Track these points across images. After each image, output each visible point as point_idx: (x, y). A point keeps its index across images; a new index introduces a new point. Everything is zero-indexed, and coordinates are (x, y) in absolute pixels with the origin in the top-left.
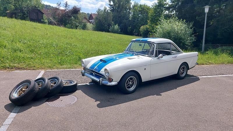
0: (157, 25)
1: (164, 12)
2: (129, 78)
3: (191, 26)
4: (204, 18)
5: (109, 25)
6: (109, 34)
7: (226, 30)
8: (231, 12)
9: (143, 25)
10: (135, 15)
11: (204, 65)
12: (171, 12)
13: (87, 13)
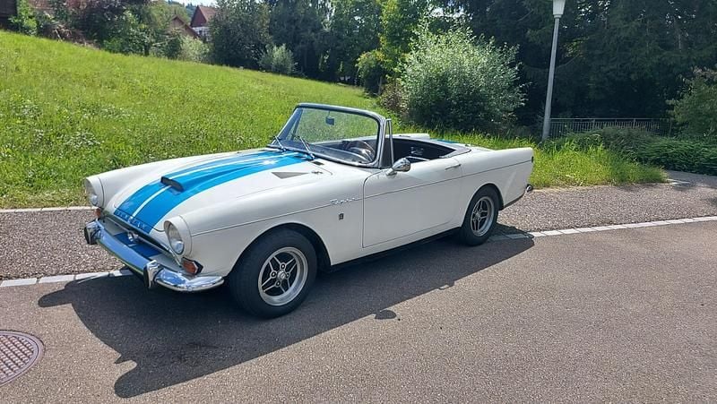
0: (408, 51)
1: (430, 9)
2: (273, 255)
3: (512, 57)
4: (549, 33)
5: (260, 46)
6: (257, 74)
7: (613, 75)
8: (626, 19)
9: (369, 50)
10: (341, 16)
11: (549, 187)
12: (453, 12)
13: (186, 5)
